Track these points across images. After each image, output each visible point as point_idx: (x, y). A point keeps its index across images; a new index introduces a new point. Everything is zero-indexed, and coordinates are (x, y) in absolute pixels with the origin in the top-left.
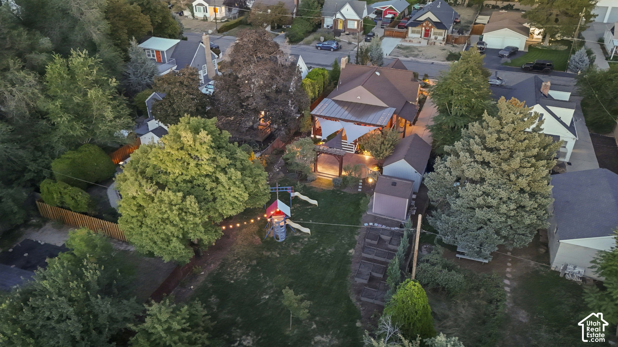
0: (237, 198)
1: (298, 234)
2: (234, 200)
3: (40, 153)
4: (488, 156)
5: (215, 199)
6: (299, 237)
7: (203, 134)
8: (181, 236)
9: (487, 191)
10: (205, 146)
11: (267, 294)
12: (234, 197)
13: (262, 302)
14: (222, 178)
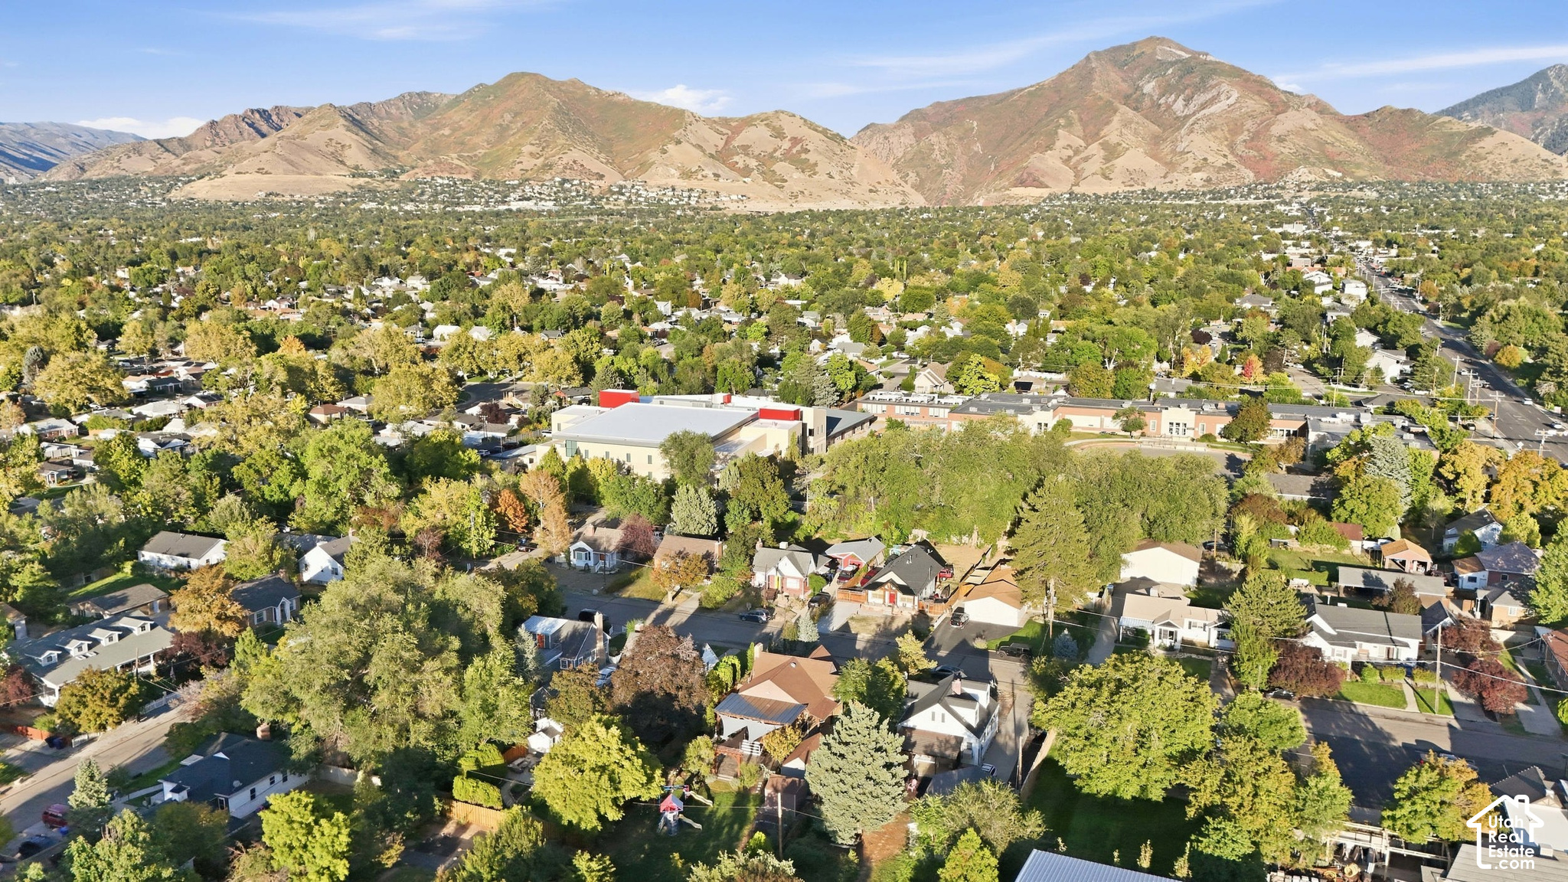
1: (690, 829)
3: (448, 752)
5: (620, 782)
6: (691, 832)
8: (595, 808)
9: (843, 779)
10: (615, 738)
12: (636, 780)
14: (626, 764)
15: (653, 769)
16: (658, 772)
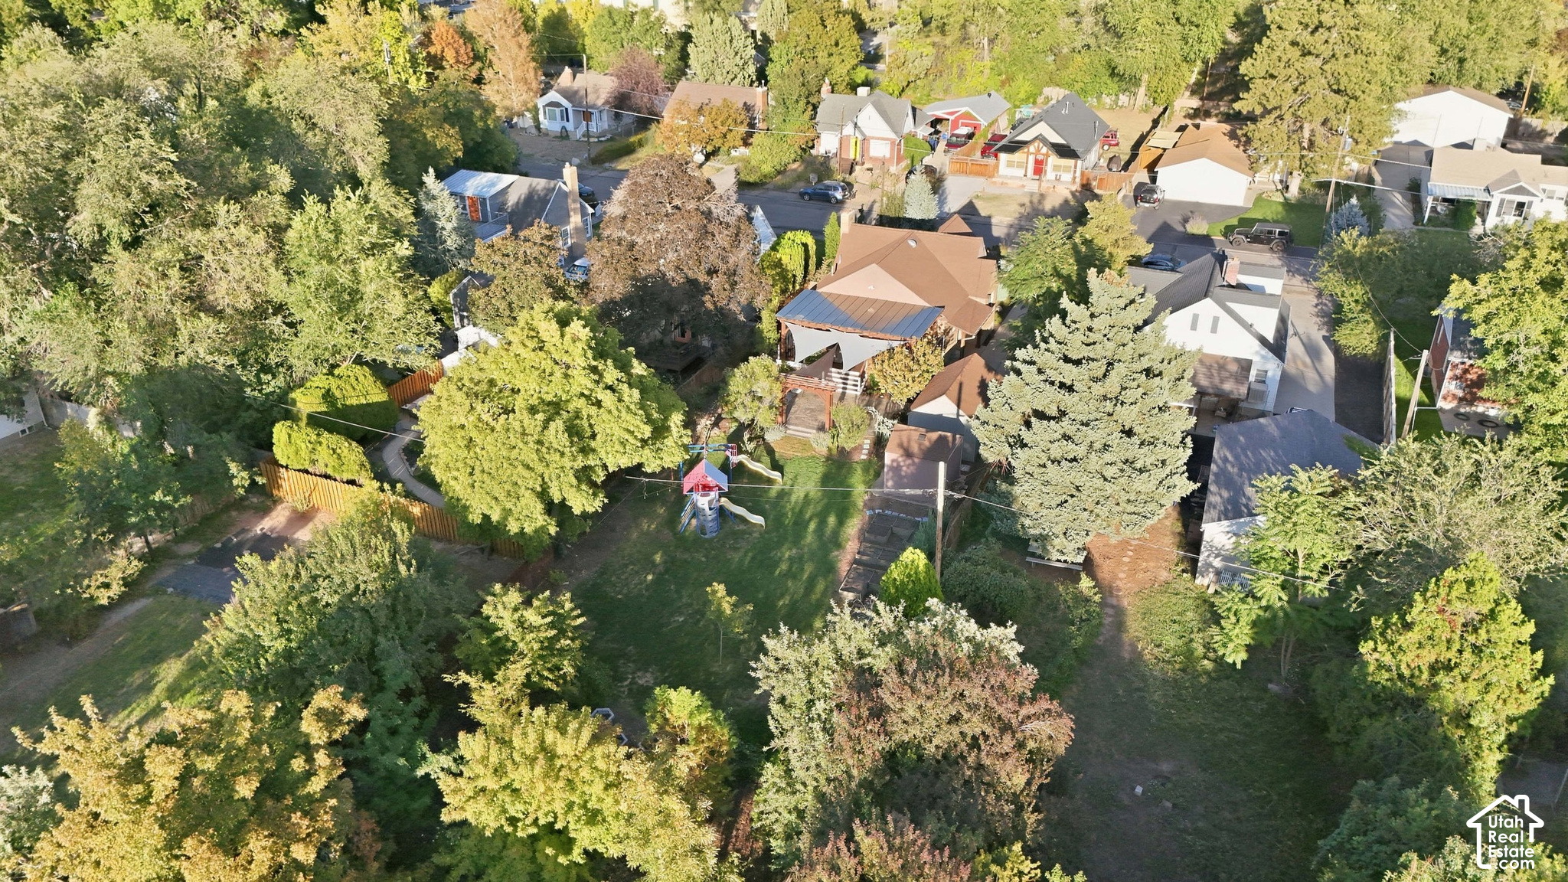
0: (631, 433)
1: (742, 527)
2: (627, 436)
3: (270, 377)
4: (1069, 373)
5: (593, 436)
6: (744, 532)
7: (576, 327)
8: (539, 489)
9: (1069, 433)
10: (579, 345)
11: (681, 614)
12: (628, 431)
13: (674, 625)
14: (607, 398)
15: (666, 410)
16: (676, 419)
